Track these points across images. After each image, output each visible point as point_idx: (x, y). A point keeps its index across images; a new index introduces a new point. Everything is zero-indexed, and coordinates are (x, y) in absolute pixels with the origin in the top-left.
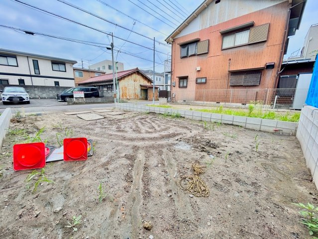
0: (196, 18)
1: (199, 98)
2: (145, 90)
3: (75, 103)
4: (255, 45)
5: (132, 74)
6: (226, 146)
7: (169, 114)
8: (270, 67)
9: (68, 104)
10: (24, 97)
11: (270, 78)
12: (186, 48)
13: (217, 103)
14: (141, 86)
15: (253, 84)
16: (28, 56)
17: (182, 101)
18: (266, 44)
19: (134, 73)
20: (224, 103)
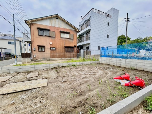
0: (47, 19)
1: (52, 57)
15: (72, 51)
17: (42, 59)
18: (73, 40)
20: (64, 58)
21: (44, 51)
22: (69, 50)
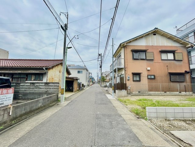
4: (178, 61)
5: (58, 65)
11: (188, 78)
17: (137, 92)
18: (182, 62)
20: (169, 92)
21: (140, 81)
22: (177, 78)
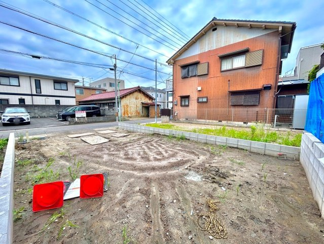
0: (195, 42)
1: (201, 116)
2: (147, 107)
3: (76, 123)
4: (251, 69)
5: (133, 92)
6: (235, 176)
7: (174, 136)
8: (268, 88)
9: (70, 124)
10: (25, 118)
11: (268, 98)
12: (187, 69)
13: (219, 121)
14: (142, 103)
15: (252, 104)
16: (30, 76)
17: (184, 119)
18: (261, 68)
19: (136, 91)
20: (225, 122)
21: (188, 106)
